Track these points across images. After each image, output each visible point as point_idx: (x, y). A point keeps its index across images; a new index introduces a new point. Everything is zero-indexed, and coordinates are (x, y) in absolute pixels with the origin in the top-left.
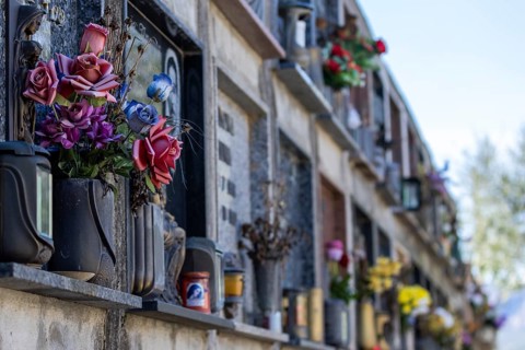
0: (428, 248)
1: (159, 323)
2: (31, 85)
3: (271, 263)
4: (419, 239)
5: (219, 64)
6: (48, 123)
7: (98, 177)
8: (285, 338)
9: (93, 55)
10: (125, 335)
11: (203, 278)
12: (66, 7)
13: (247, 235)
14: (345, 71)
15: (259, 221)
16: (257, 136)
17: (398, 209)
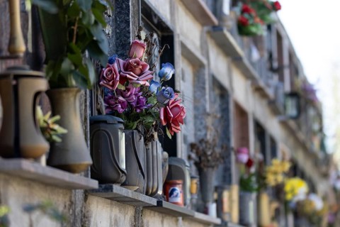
0: (303, 146)
1: (156, 214)
2: (104, 78)
3: (210, 170)
4: (297, 140)
5: (182, 38)
6: (110, 98)
7: (136, 129)
8: (218, 221)
9: (137, 59)
10: (142, 222)
11: (179, 184)
12: (111, 23)
13: (194, 151)
14: (252, 25)
15: (201, 141)
16: (198, 80)
17: (282, 118)
